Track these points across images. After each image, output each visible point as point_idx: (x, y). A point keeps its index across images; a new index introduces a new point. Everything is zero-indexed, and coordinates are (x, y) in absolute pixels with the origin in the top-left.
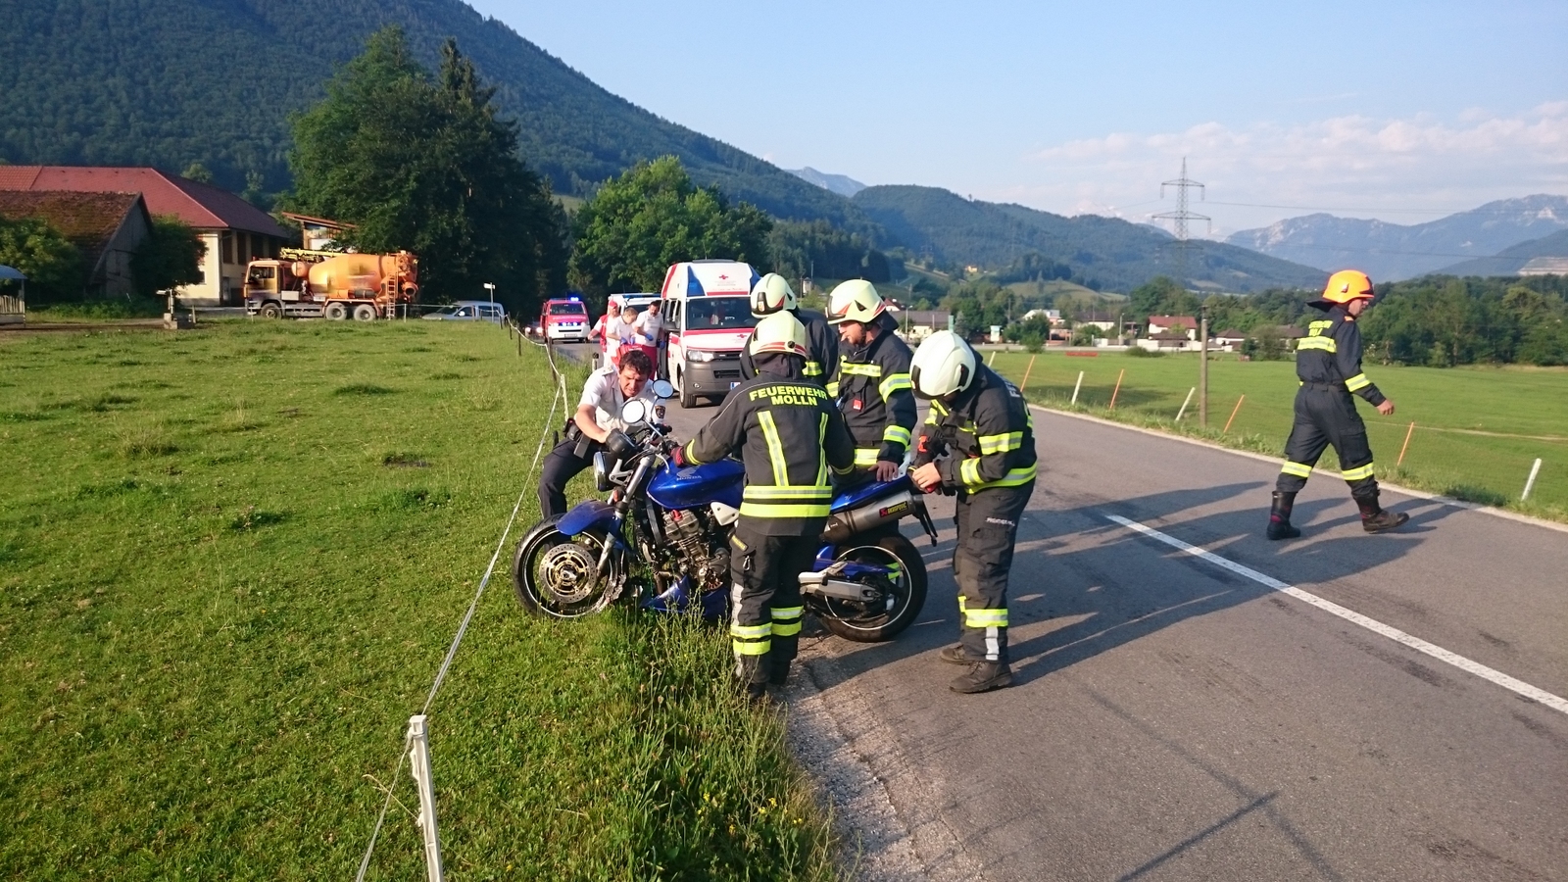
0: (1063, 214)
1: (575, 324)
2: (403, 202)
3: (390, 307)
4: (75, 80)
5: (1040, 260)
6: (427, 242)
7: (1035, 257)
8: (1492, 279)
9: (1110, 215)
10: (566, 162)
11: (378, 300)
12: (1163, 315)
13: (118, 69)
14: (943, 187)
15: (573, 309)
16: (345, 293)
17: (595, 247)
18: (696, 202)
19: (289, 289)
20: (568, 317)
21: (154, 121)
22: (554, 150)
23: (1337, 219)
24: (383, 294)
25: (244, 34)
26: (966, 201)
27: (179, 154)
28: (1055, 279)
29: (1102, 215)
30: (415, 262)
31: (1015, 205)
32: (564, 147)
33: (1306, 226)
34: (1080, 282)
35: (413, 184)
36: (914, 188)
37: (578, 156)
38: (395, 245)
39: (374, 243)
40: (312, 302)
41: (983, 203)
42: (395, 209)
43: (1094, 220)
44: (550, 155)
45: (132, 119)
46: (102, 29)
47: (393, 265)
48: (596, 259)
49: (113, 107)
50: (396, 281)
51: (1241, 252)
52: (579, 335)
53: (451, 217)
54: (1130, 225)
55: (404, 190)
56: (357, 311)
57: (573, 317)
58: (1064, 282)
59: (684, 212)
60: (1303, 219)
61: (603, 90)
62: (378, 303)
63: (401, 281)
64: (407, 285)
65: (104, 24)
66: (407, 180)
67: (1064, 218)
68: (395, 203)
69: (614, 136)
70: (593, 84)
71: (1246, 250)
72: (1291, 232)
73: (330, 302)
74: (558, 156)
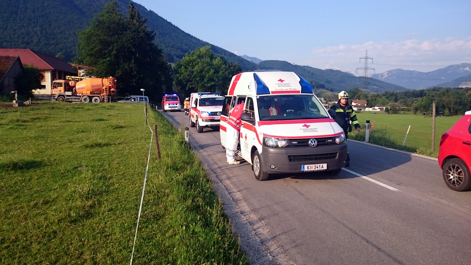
0: (322, 69)
1: (175, 104)
2: (112, 59)
3: (106, 98)
4: (25, 28)
5: (315, 82)
6: (120, 73)
7: (314, 82)
8: (454, 88)
9: (335, 69)
10: (173, 53)
11: (101, 95)
12: (356, 99)
13: (37, 25)
14: (286, 61)
15: (174, 99)
16: (89, 92)
17: (182, 77)
18: (216, 62)
19: (68, 91)
20: (172, 102)
21: (48, 40)
22: (169, 50)
23: (404, 70)
24: (103, 93)
25: (76, 15)
26: (293, 65)
27: (56, 50)
28: (320, 88)
29: (333, 69)
30: (116, 81)
31: (307, 66)
32: (172, 48)
33: (395, 72)
34: (327, 89)
35: (115, 52)
36: (277, 61)
37: (176, 51)
38: (108, 74)
39: (101, 74)
40: (77, 96)
41: (298, 66)
42: (108, 61)
43: (331, 71)
44: (168, 51)
45: (42, 40)
46: (33, 13)
47: (107, 82)
48: (182, 81)
49: (36, 36)
50: (108, 88)
51: (375, 80)
52: (176, 109)
53: (129, 64)
54: (342, 72)
55: (111, 54)
56: (94, 99)
57: (174, 102)
58: (323, 89)
59: (213, 65)
60: (393, 70)
61: (183, 32)
62: (101, 96)
63: (110, 88)
64: (112, 90)
65: (34, 12)
66: (113, 50)
67: (322, 70)
68: (108, 59)
69: (186, 45)
70: (181, 30)
71: (377, 80)
72: (390, 74)
73: (83, 96)
74: (170, 51)
